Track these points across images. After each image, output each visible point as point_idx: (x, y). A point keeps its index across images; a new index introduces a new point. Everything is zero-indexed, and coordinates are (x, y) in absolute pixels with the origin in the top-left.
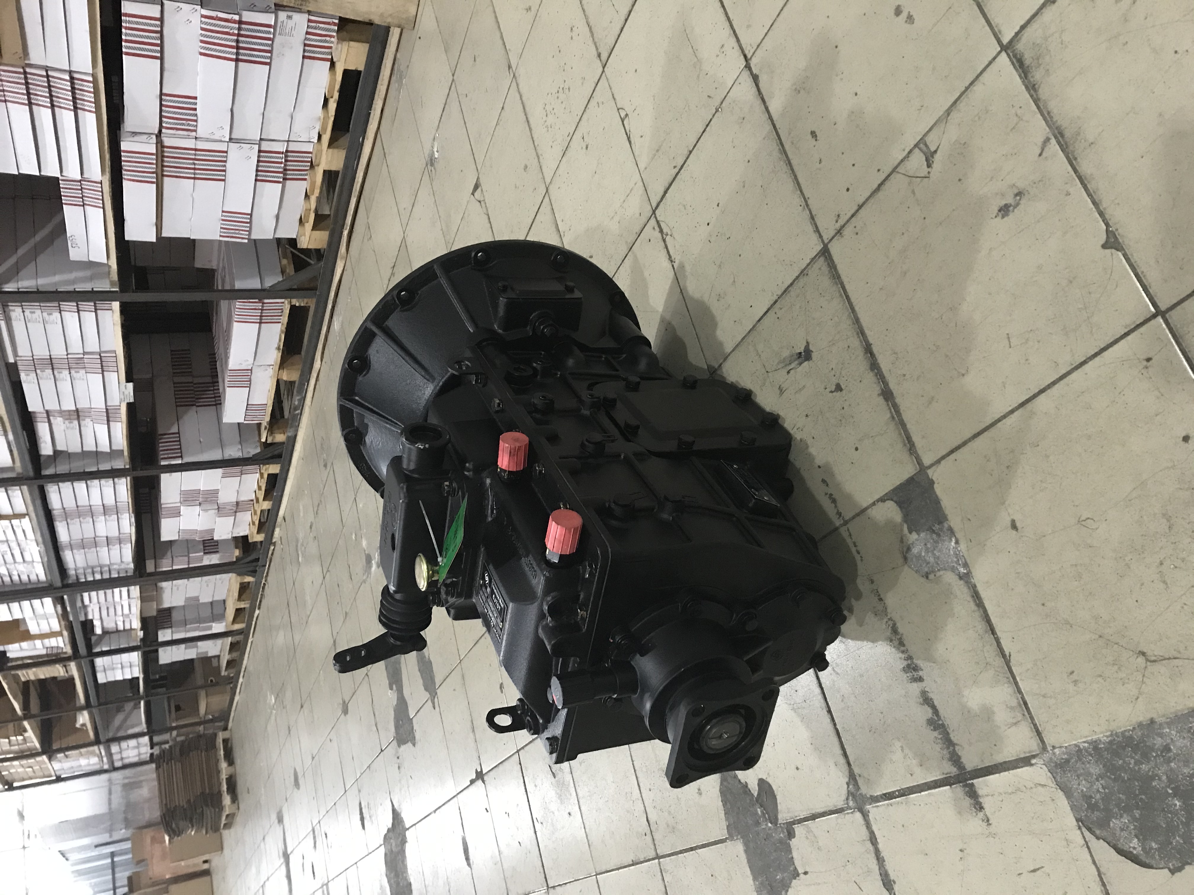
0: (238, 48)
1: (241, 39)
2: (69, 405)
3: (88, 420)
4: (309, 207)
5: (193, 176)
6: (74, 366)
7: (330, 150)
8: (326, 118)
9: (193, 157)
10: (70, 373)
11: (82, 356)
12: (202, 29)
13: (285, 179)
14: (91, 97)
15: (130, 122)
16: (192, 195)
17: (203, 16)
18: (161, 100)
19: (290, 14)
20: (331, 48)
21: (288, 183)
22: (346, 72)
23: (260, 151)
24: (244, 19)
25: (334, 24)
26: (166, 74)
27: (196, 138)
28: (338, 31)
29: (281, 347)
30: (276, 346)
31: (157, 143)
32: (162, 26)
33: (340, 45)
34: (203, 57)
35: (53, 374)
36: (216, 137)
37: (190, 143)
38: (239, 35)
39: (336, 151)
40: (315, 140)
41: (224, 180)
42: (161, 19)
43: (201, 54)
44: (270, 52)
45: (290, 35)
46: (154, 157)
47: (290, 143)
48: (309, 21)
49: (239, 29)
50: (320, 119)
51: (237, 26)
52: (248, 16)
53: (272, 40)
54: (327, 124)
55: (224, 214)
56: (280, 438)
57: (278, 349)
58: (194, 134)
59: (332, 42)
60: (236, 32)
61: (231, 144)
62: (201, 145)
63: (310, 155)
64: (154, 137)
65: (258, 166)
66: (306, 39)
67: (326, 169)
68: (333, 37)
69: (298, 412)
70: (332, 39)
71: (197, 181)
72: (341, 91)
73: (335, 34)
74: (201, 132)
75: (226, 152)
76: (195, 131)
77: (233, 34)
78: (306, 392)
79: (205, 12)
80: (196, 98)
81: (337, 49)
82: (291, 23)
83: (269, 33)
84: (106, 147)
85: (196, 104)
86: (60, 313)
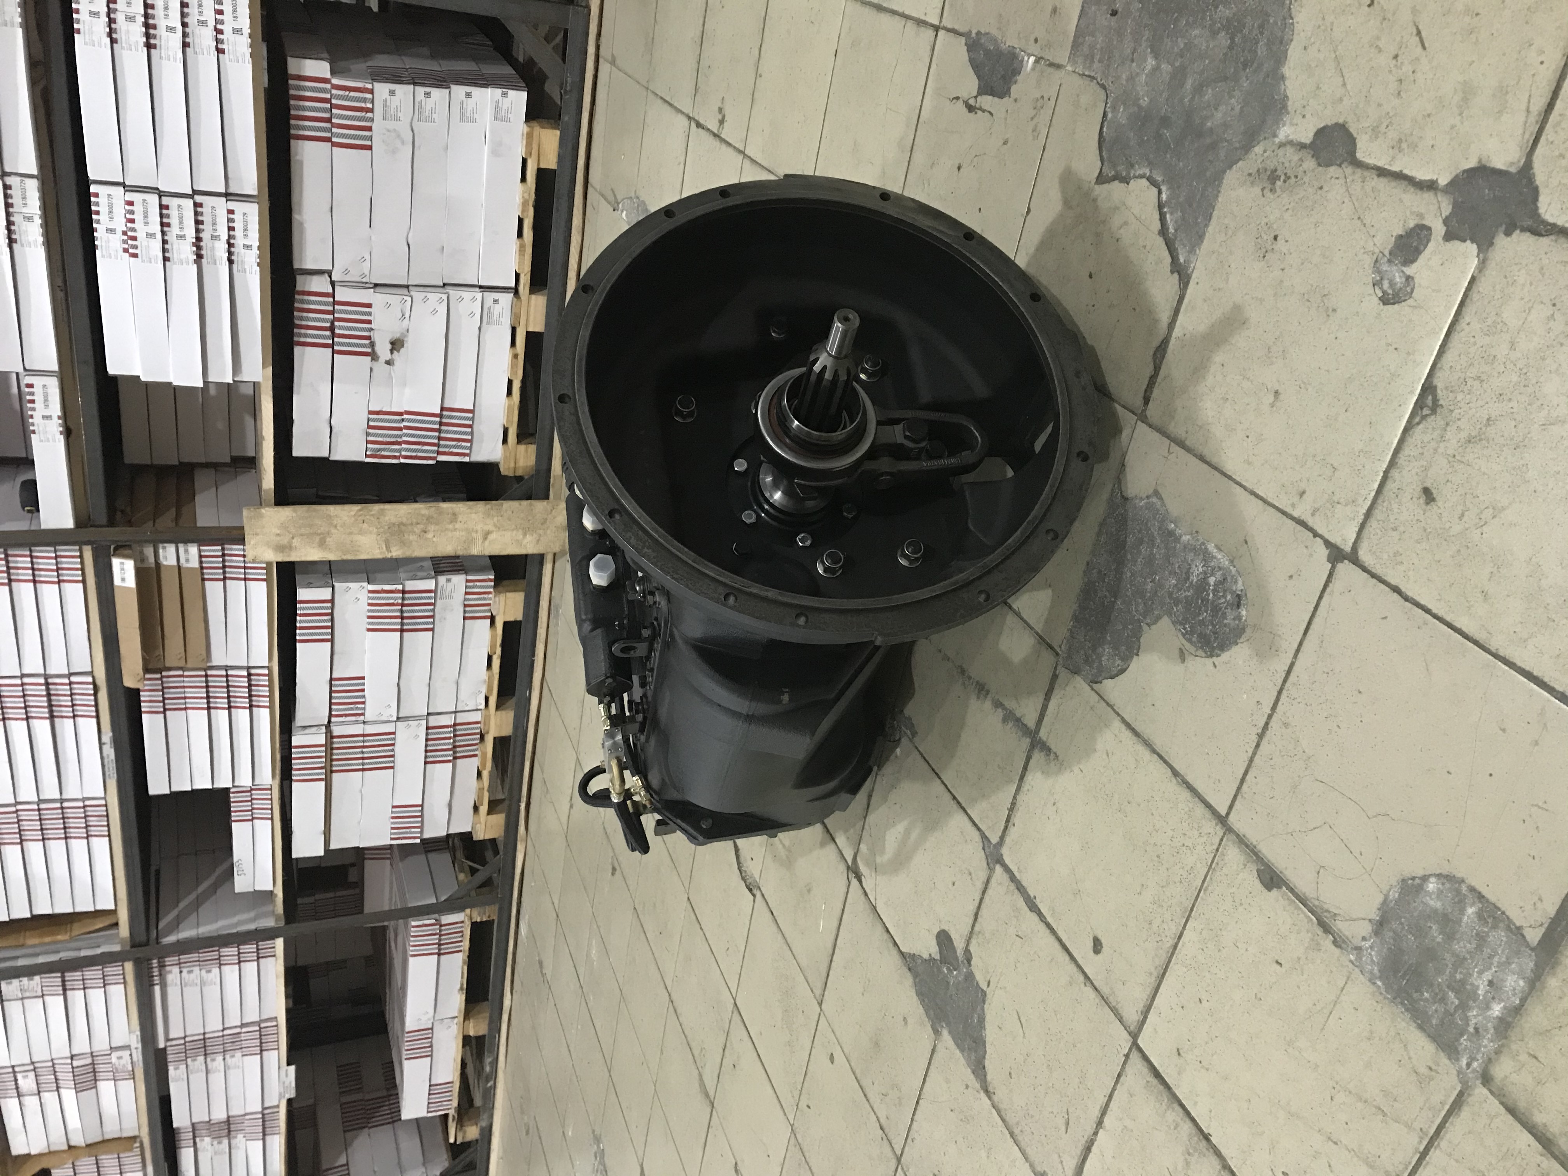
0: (402, 618)
1: (405, 608)
2: (219, 1115)
3: (240, 1136)
4: (481, 786)
5: (361, 767)
6: (229, 1047)
7: (499, 713)
8: (490, 678)
9: (361, 744)
10: (224, 1059)
11: (238, 1030)
12: (370, 605)
13: (455, 758)
14: (265, 691)
15: (302, 715)
16: (361, 792)
17: (370, 592)
18: (331, 686)
19: (449, 577)
20: (489, 605)
21: (459, 761)
22: (506, 624)
23: (428, 728)
24: (407, 589)
25: (490, 580)
26: (336, 657)
27: (364, 722)
28: (495, 587)
29: (465, 986)
30: (459, 986)
31: (326, 733)
32: (332, 608)
33: (497, 599)
34: (370, 633)
35: (206, 1062)
36: (384, 718)
37: (358, 729)
38: (403, 605)
39: (504, 712)
40: (483, 706)
41: (392, 767)
42: (332, 601)
43: (369, 630)
44: (432, 617)
45: (451, 597)
46: (324, 749)
47: (458, 714)
48: (467, 581)
49: (403, 599)
50: (485, 681)
51: (401, 595)
52: (411, 585)
53: (434, 604)
54: (493, 683)
55: (394, 810)
56: (472, 1132)
57: (461, 989)
58: (362, 718)
59: (490, 599)
60: (400, 601)
61: (398, 724)
62: (370, 729)
63: (479, 725)
64: (324, 728)
65: (426, 746)
66: (465, 600)
67: (497, 735)
68: (489, 593)
69: (490, 1084)
70: (490, 596)
71: (367, 773)
72: (503, 645)
73: (492, 590)
74: (369, 716)
75: (394, 733)
76: (363, 714)
77: (397, 605)
78: (498, 1048)
79: (372, 587)
80: (363, 678)
81: (495, 602)
82: (450, 586)
83: (430, 598)
84: (278, 745)
85: (363, 684)
86: (220, 968)
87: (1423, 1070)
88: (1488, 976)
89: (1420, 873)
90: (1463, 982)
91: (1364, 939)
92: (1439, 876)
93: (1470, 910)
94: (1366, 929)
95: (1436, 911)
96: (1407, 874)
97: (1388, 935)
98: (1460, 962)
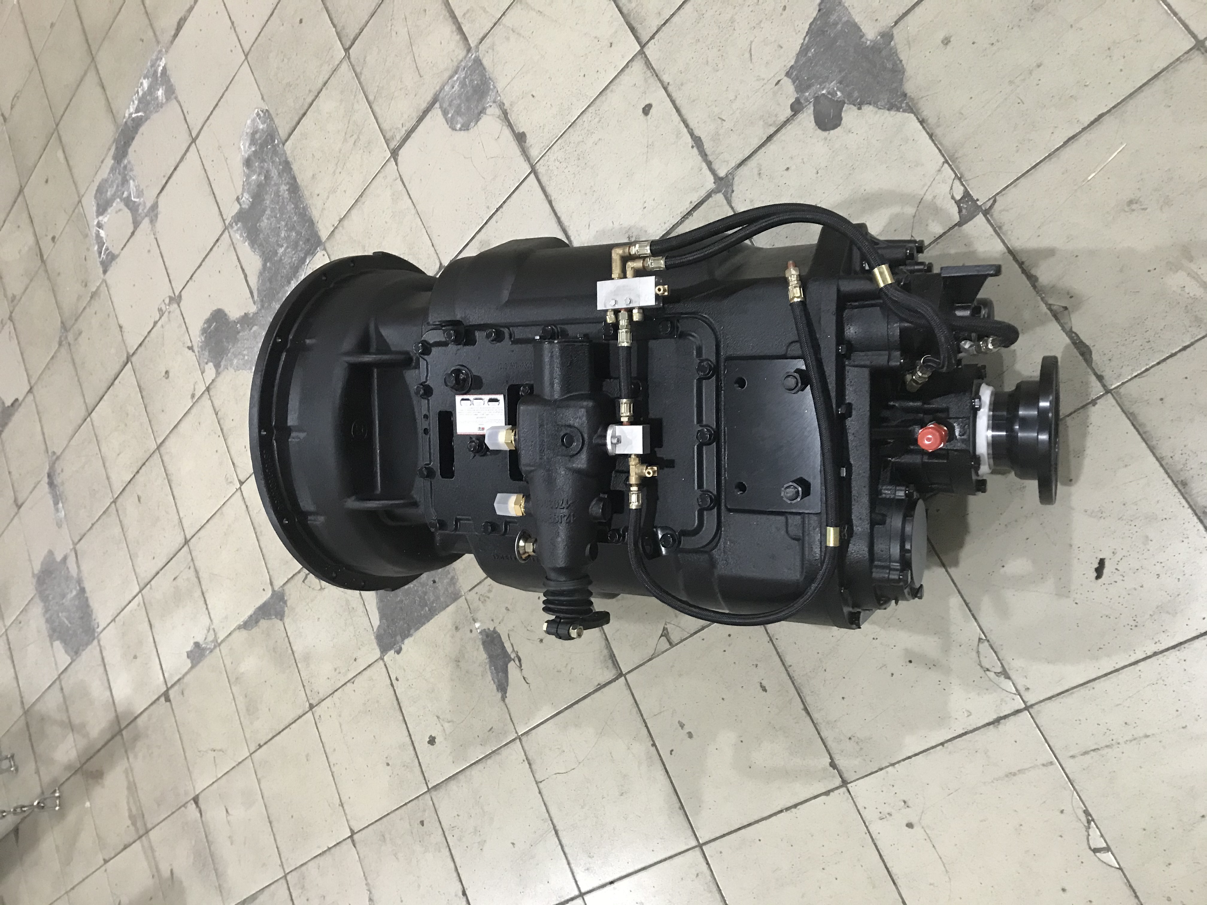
87: (490, 51)
88: (454, 89)
89: (462, 132)
90: (462, 88)
91: (491, 106)
92: (456, 130)
93: (450, 115)
94: (489, 111)
95: (460, 116)
96: (466, 132)
97: (480, 108)
98: (460, 97)
